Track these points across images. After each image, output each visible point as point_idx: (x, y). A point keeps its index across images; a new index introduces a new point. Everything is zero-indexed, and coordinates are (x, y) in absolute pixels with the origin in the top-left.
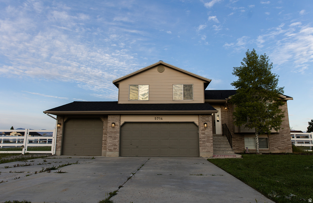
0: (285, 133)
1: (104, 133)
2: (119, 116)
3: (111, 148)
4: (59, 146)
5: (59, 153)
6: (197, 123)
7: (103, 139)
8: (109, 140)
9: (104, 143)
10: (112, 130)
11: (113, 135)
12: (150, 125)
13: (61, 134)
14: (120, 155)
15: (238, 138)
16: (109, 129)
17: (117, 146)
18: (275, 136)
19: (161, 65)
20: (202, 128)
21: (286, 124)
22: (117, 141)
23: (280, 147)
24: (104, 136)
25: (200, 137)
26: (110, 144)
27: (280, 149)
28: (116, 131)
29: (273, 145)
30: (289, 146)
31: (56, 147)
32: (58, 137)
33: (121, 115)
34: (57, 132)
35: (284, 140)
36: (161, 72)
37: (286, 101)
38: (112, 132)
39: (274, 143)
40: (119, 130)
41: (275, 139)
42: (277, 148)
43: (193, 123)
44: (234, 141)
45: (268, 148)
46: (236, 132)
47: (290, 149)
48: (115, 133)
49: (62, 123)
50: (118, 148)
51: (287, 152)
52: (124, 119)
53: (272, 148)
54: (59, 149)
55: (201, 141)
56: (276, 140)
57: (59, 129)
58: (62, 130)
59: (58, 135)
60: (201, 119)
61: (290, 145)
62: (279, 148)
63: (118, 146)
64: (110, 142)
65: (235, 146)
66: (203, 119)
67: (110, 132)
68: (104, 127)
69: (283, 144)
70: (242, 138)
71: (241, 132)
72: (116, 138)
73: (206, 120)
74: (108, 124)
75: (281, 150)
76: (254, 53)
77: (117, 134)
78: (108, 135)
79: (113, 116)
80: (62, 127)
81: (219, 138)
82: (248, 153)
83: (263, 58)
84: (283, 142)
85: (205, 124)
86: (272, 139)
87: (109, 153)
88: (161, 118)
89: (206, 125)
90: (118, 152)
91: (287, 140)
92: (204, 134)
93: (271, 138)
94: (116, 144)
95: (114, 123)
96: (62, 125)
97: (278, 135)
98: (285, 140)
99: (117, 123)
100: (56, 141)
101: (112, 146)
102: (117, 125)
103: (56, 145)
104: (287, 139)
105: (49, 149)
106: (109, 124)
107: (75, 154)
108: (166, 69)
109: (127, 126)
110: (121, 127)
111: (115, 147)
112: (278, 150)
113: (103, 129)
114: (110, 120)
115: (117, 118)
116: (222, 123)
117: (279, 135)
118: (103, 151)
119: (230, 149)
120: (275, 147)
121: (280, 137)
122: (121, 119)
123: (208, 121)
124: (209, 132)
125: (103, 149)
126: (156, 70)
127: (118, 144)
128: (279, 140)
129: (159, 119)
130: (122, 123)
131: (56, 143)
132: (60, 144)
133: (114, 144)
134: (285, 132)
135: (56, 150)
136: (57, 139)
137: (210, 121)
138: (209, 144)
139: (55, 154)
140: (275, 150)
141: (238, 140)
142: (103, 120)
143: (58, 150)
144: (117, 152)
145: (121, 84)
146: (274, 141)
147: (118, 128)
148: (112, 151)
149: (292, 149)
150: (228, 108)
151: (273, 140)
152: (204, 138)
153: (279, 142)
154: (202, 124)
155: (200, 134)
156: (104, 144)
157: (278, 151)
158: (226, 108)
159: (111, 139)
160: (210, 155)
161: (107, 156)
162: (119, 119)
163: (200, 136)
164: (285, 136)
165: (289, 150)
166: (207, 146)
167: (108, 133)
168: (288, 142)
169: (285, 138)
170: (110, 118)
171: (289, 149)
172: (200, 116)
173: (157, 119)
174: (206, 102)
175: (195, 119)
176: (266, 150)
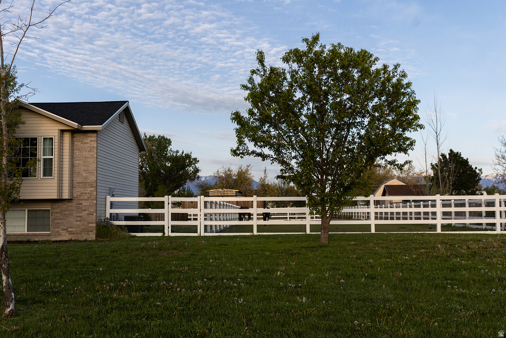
0: (86, 200)
18: (64, 206)
21: (88, 181)
23: (72, 228)
27: (71, 233)
29: (59, 223)
30: (90, 225)
35: (81, 215)
39: (61, 219)
41: (65, 213)
42: (66, 231)
45: (49, 230)
47: (91, 231)
51: (84, 237)
53: (56, 230)
56: (65, 215)
61: (93, 223)
62: (69, 230)
69: (78, 223)
75: (74, 234)
84: (79, 219)
86: (57, 213)
91: (88, 214)
93: (56, 211)
97: (70, 204)
98: (84, 214)
104: (87, 212)
112: (67, 234)
117: (74, 204)
120: (62, 227)
121: (75, 208)
128: (72, 215)
134: (86, 198)
140: (61, 235)
146: (61, 217)
149: (95, 231)
151: (59, 215)
153: (72, 219)
157: (65, 237)
164: (85, 206)
165: (88, 234)
168: (88, 219)
169: (84, 210)
171: (88, 231)
176: (41, 234)
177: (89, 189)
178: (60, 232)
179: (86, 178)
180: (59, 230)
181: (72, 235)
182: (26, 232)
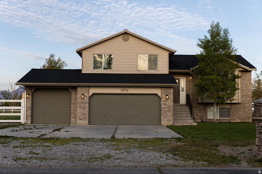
0: (247, 103)
1: (72, 103)
2: (88, 88)
3: (81, 117)
4: (29, 115)
5: (29, 122)
6: (160, 95)
7: (72, 109)
8: (79, 110)
9: (73, 112)
10: (82, 101)
11: (82, 105)
12: (116, 96)
13: (30, 104)
14: (89, 124)
15: (201, 108)
16: (79, 100)
17: (86, 115)
18: (237, 106)
19: (126, 34)
20: (164, 99)
21: (248, 95)
22: (86, 111)
23: (241, 116)
24: (72, 106)
25: (162, 108)
26: (79, 114)
27: (240, 119)
28: (85, 101)
29: (235, 114)
30: (250, 115)
31: (26, 117)
32: (27, 106)
33: (89, 87)
34: (26, 102)
35: (245, 110)
36: (126, 40)
37: (251, 71)
38: (81, 103)
39: (235, 112)
40: (88, 101)
41: (237, 109)
43: (156, 94)
44: (197, 111)
45: (229, 117)
46: (199, 102)
47: (250, 118)
48: (85, 103)
49: (30, 93)
50: (87, 117)
51: (247, 121)
52: (92, 91)
53: (234, 117)
54: (30, 118)
55: (162, 111)
56: (238, 110)
57: (28, 100)
58: (31, 100)
59: (27, 105)
60: (163, 91)
61: (250, 114)
62: (240, 117)
63: (88, 115)
64: (80, 111)
65: (198, 115)
66: (165, 91)
67: (79, 102)
68: (72, 98)
69: (244, 114)
70: (205, 108)
71: (204, 102)
72: (85, 108)
73: (168, 92)
74: (77, 95)
75: (242, 119)
76: (217, 26)
77: (87, 104)
78: (78, 105)
79: (82, 88)
80: (31, 97)
81: (182, 107)
82: (205, 122)
83: (226, 32)
84: (244, 112)
85: (166, 95)
86: (234, 109)
87: (79, 122)
88: (127, 89)
89: (167, 97)
90: (88, 121)
91: (248, 110)
92: (165, 104)
93: (233, 108)
94: (85, 114)
95: (83, 95)
96: (31, 96)
97: (240, 105)
98: (247, 110)
99: (86, 94)
100: (26, 111)
101: (82, 115)
102: (86, 96)
103: (26, 114)
104: (248, 109)
105: (19, 118)
106: (79, 95)
107: (44, 123)
108: (131, 38)
109: (95, 97)
110: (90, 97)
111: (85, 116)
112: (239, 119)
113: (71, 100)
114: (79, 92)
115: (86, 89)
116: (186, 93)
117: (241, 105)
118: (72, 120)
119: (190, 118)
120: (236, 116)
121: (242, 107)
122: (89, 90)
123: (169, 93)
124: (170, 103)
125: (71, 118)
126: (120, 38)
127: (87, 113)
128: (241, 110)
129: (125, 91)
130: (90, 94)
131: (26, 112)
132: (29, 114)
133: (83, 114)
134: (247, 102)
135: (26, 119)
136: (27, 109)
137: (171, 94)
138: (170, 114)
139: (26, 123)
140: (236, 119)
141: (201, 110)
142: (71, 91)
143: (28, 119)
144: (86, 121)
145: (84, 53)
146: (236, 111)
147: (87, 99)
148: (82, 120)
150: (193, 78)
151: (234, 110)
152: (165, 108)
153: (241, 112)
154: (164, 96)
155: (162, 104)
156: (73, 114)
157: (238, 121)
158: (191, 78)
159: (81, 109)
160: (170, 123)
161: (77, 124)
162: (88, 91)
163: (162, 106)
164: (247, 106)
165: (249, 119)
166: (168, 115)
167: (78, 103)
168: (248, 112)
169: (246, 108)
170: (79, 90)
171: (248, 118)
172: (163, 89)
173: (123, 91)
174: (170, 73)
175: (158, 92)
176: (226, 119)
177: (249, 99)
178: (235, 118)
179: (247, 93)
180: (235, 117)
181: (241, 120)
182: (219, 118)
